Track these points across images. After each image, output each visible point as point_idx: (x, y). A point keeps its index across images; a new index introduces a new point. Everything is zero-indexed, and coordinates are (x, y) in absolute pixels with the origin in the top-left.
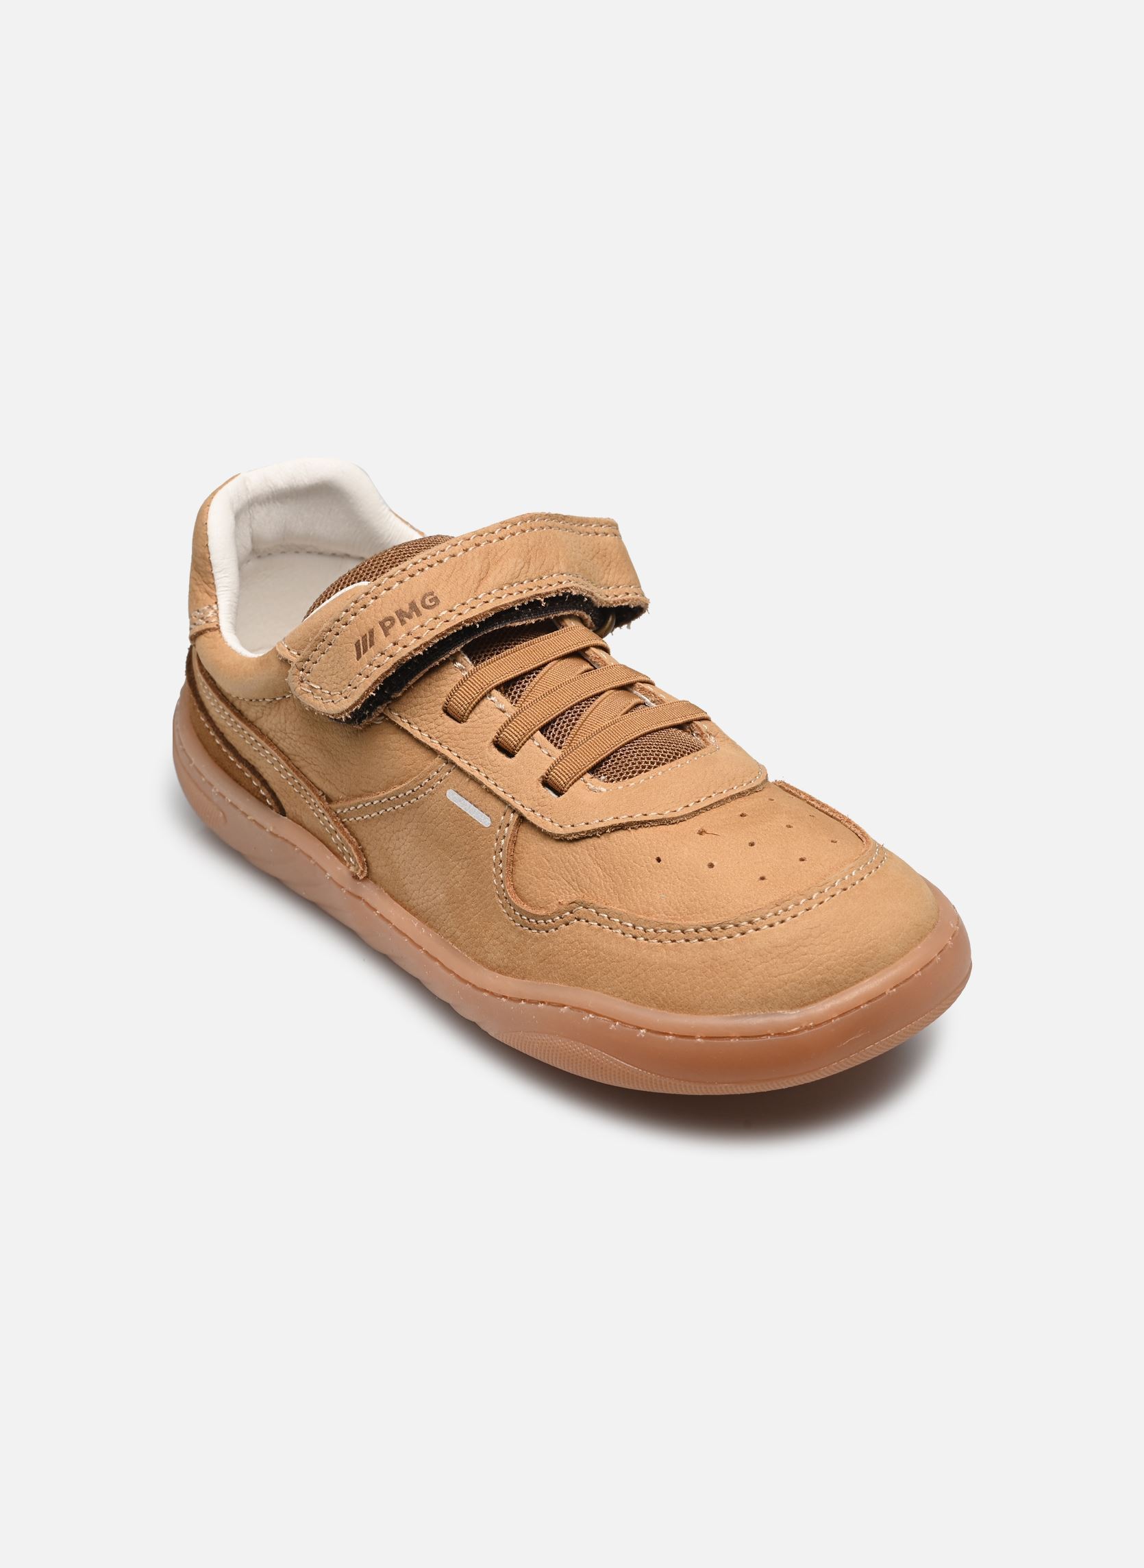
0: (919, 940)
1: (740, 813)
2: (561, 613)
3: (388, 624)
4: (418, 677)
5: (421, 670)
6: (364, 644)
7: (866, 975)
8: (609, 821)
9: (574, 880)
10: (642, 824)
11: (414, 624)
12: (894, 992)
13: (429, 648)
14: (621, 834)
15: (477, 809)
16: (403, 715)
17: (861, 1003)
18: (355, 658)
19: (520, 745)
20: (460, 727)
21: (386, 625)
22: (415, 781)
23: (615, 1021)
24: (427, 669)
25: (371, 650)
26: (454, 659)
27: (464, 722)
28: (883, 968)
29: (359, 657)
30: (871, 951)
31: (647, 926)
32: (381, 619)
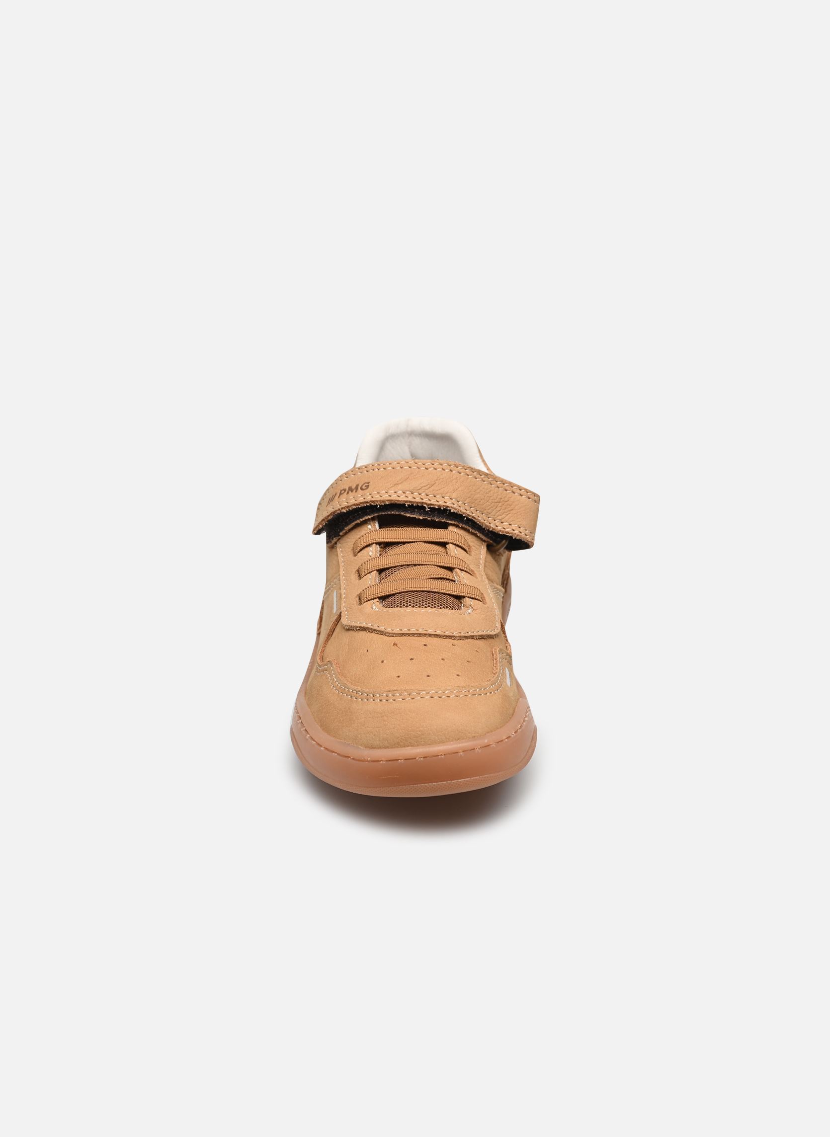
0: (455, 739)
1: (425, 644)
2: (450, 522)
4: (350, 527)
6: (331, 500)
7: (412, 745)
10: (373, 631)
11: (351, 495)
12: (421, 760)
13: (349, 510)
14: (364, 633)
15: (336, 604)
16: (341, 546)
17: (401, 758)
19: (366, 574)
20: (353, 558)
21: (342, 492)
26: (365, 522)
27: (355, 556)
28: (423, 745)
29: (327, 506)
30: (420, 733)
32: (342, 489)
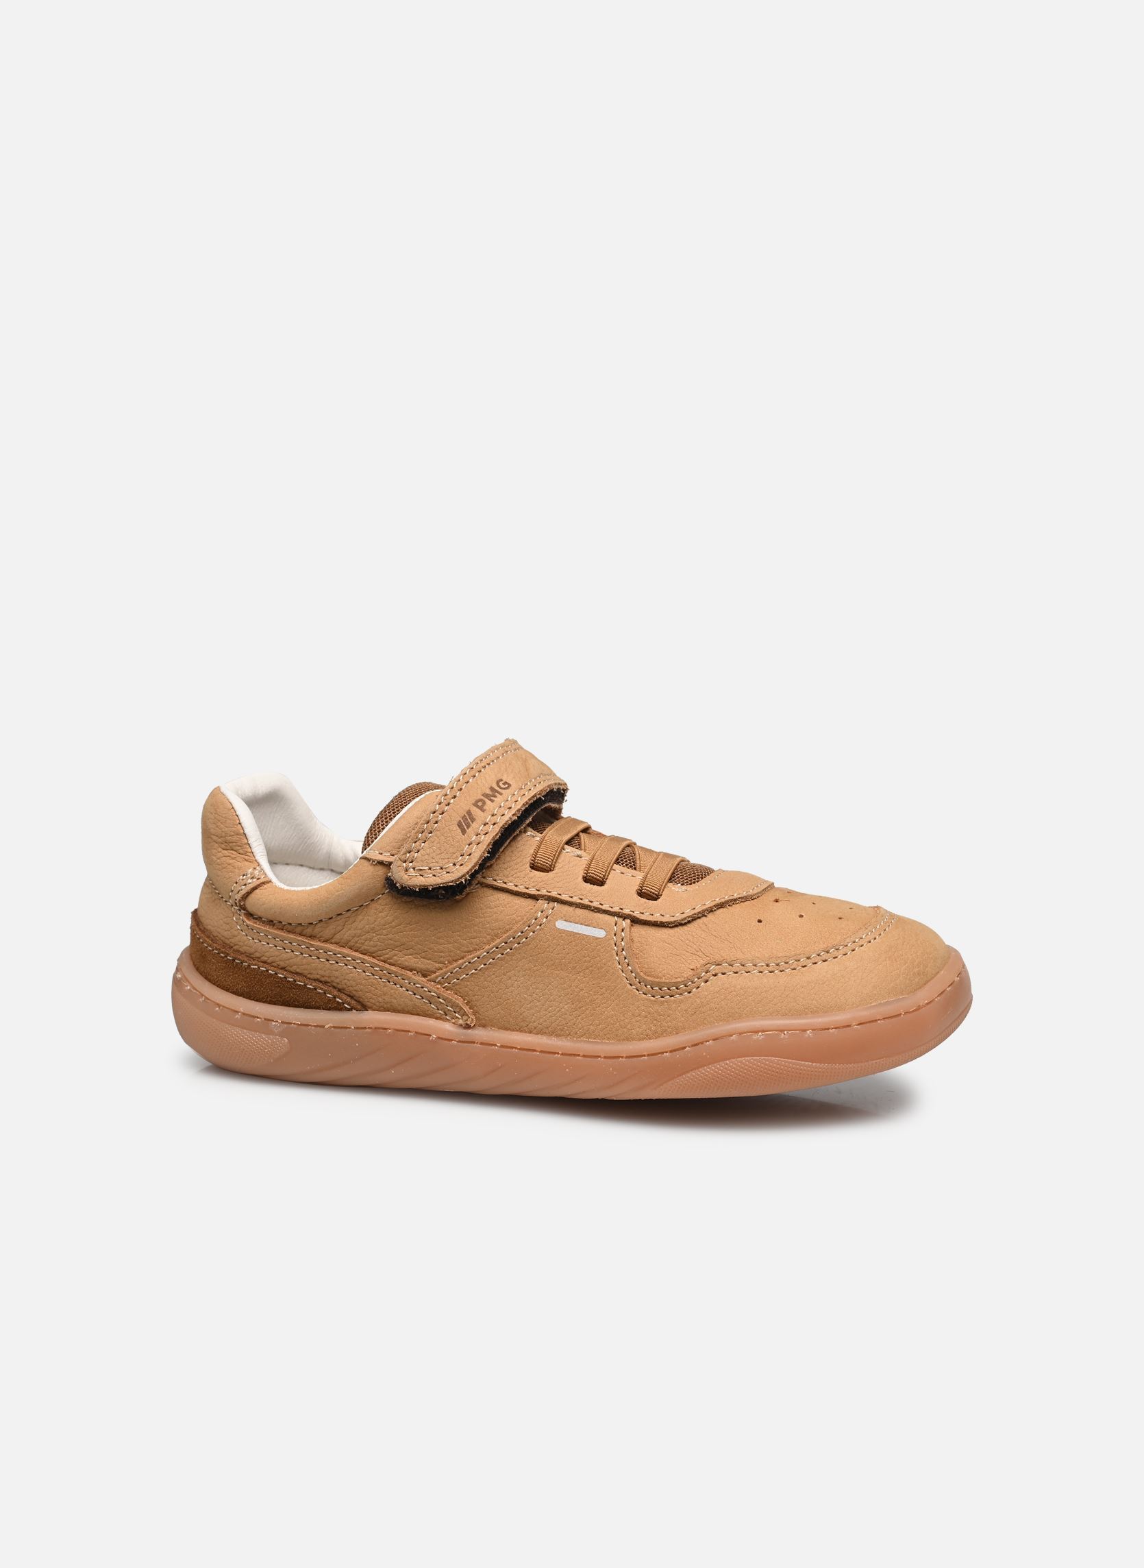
3: (480, 804)
4: (505, 845)
5: (508, 839)
6: (465, 823)
8: (709, 904)
9: (698, 951)
11: (500, 800)
13: (520, 815)
14: (722, 911)
15: (589, 928)
16: (497, 878)
18: (461, 834)
19: (607, 874)
20: (551, 874)
21: (479, 803)
22: (524, 923)
23: (782, 1031)
24: (512, 838)
25: (474, 825)
26: (525, 832)
27: (551, 870)
29: (464, 832)
31: (779, 961)
32: (473, 802)
